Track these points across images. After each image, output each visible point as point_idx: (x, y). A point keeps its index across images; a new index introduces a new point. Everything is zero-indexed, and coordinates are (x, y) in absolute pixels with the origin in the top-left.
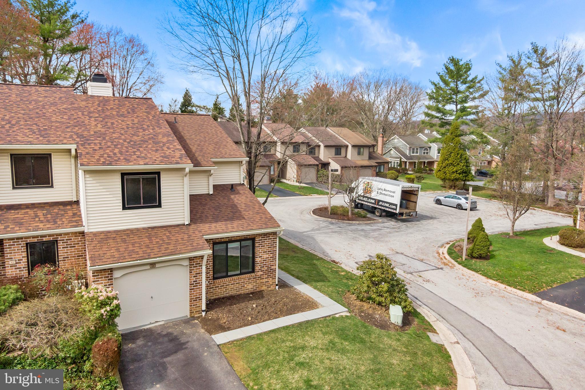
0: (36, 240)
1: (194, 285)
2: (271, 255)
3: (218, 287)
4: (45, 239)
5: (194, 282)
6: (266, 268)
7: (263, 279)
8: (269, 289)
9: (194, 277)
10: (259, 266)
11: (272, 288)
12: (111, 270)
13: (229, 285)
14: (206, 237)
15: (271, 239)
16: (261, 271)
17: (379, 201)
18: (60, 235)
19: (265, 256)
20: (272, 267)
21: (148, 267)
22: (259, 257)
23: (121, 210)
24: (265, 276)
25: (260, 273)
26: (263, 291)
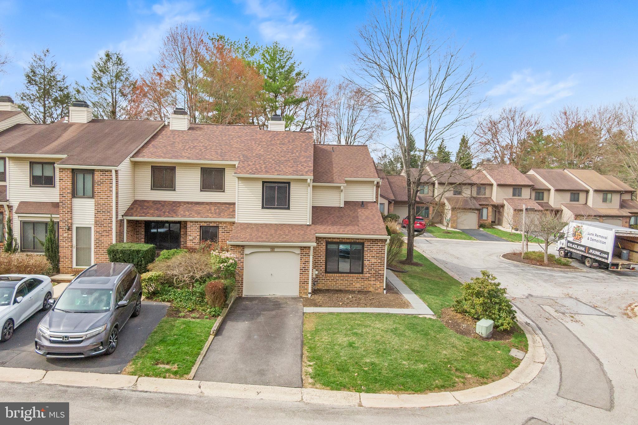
0: (206, 224)
1: (304, 271)
2: (379, 261)
3: (329, 280)
4: (211, 225)
5: (303, 268)
6: (374, 272)
7: (371, 281)
8: (377, 291)
9: (303, 264)
10: (367, 268)
11: (379, 291)
12: (243, 247)
13: (339, 280)
14: (318, 235)
15: (379, 246)
16: (369, 273)
17: (590, 248)
18: (221, 223)
19: (373, 260)
20: (380, 272)
21: (269, 250)
22: (368, 260)
23: (261, 209)
24: (373, 279)
25: (368, 275)
26: (371, 292)
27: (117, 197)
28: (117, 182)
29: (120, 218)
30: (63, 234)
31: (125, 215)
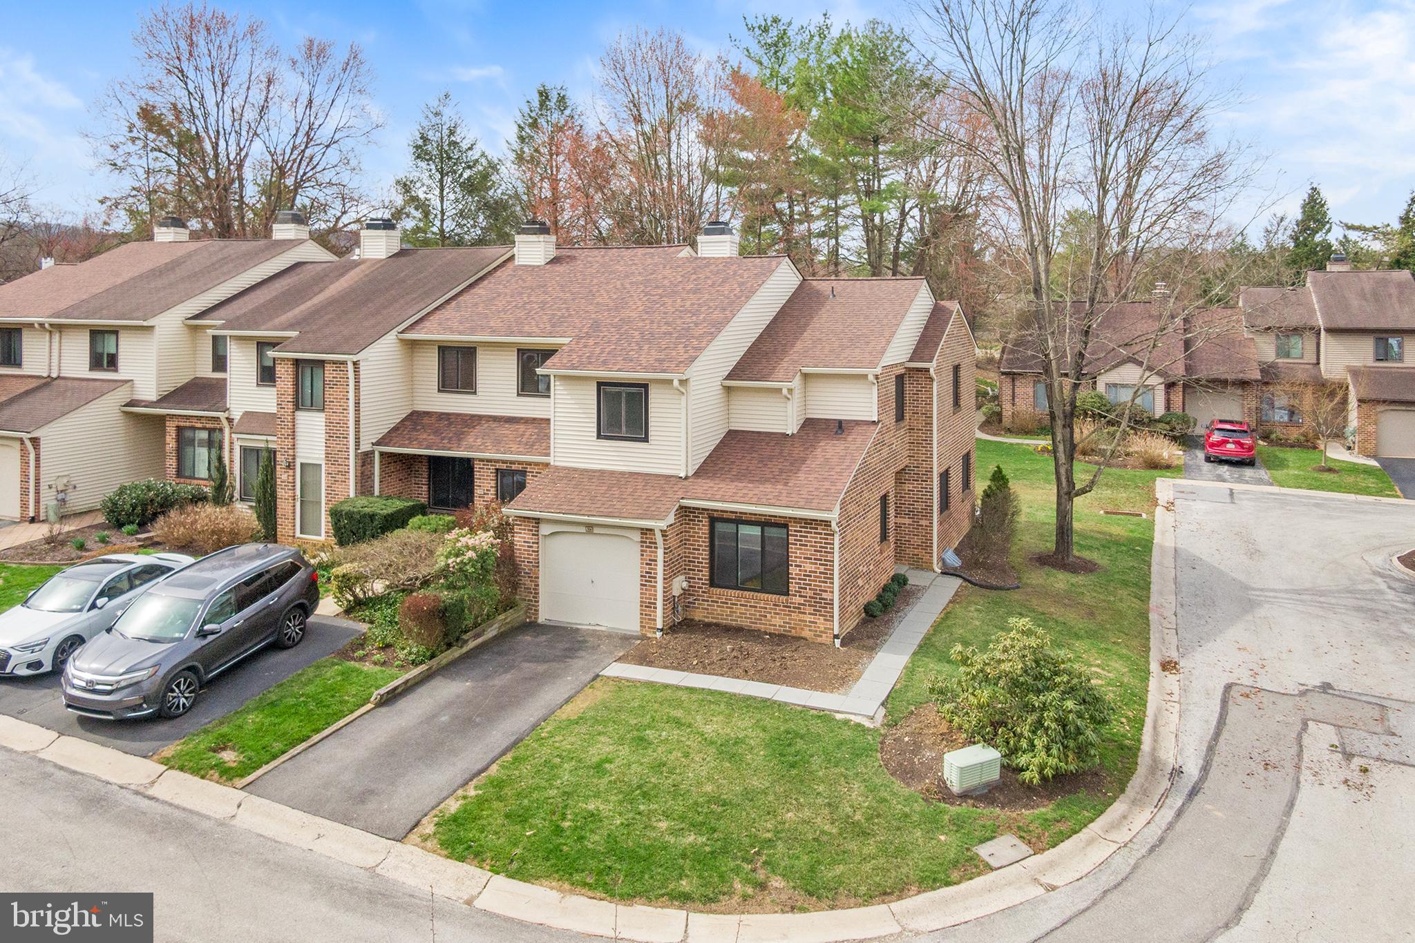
0: (504, 466)
1: (647, 579)
2: (822, 569)
3: (717, 602)
4: (514, 467)
5: (647, 573)
6: (810, 593)
7: (805, 613)
8: (819, 640)
9: (647, 564)
10: (796, 583)
11: (825, 639)
12: (538, 521)
13: (736, 605)
14: (686, 502)
15: (821, 534)
16: (800, 596)
18: (530, 464)
19: (809, 567)
20: (824, 595)
21: (583, 530)
22: (796, 566)
23: (595, 439)
24: (809, 610)
25: (797, 600)
26: (805, 639)
27: (357, 410)
28: (357, 382)
29: (365, 447)
30: (282, 475)
31: (378, 443)
